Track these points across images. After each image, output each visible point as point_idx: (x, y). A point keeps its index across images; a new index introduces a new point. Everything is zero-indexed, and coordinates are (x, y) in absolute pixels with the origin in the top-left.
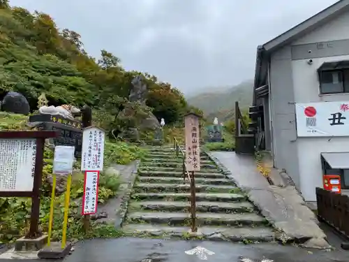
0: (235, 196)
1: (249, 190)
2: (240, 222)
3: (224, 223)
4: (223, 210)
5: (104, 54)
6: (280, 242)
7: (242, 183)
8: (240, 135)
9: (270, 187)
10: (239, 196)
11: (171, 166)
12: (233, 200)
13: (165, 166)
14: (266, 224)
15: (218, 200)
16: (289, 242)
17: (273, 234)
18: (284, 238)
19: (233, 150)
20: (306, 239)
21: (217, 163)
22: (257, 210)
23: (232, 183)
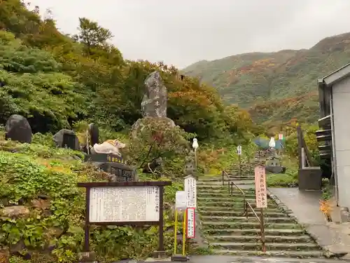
0: (294, 231)
1: (308, 226)
2: (298, 247)
3: (286, 249)
4: (286, 241)
5: (85, 24)
6: (326, 256)
7: (302, 220)
8: (304, 168)
9: (328, 223)
10: (300, 231)
11: (227, 206)
12: (293, 234)
13: (221, 205)
14: (319, 248)
15: (280, 234)
16: (332, 257)
17: (322, 253)
18: (328, 254)
19: (297, 185)
20: (343, 255)
21: (278, 202)
22: (313, 239)
23: (294, 221)
